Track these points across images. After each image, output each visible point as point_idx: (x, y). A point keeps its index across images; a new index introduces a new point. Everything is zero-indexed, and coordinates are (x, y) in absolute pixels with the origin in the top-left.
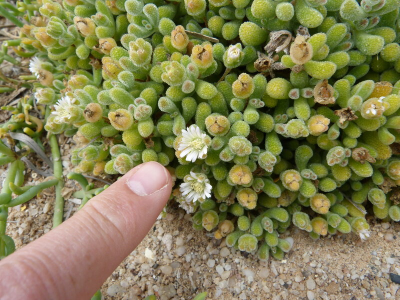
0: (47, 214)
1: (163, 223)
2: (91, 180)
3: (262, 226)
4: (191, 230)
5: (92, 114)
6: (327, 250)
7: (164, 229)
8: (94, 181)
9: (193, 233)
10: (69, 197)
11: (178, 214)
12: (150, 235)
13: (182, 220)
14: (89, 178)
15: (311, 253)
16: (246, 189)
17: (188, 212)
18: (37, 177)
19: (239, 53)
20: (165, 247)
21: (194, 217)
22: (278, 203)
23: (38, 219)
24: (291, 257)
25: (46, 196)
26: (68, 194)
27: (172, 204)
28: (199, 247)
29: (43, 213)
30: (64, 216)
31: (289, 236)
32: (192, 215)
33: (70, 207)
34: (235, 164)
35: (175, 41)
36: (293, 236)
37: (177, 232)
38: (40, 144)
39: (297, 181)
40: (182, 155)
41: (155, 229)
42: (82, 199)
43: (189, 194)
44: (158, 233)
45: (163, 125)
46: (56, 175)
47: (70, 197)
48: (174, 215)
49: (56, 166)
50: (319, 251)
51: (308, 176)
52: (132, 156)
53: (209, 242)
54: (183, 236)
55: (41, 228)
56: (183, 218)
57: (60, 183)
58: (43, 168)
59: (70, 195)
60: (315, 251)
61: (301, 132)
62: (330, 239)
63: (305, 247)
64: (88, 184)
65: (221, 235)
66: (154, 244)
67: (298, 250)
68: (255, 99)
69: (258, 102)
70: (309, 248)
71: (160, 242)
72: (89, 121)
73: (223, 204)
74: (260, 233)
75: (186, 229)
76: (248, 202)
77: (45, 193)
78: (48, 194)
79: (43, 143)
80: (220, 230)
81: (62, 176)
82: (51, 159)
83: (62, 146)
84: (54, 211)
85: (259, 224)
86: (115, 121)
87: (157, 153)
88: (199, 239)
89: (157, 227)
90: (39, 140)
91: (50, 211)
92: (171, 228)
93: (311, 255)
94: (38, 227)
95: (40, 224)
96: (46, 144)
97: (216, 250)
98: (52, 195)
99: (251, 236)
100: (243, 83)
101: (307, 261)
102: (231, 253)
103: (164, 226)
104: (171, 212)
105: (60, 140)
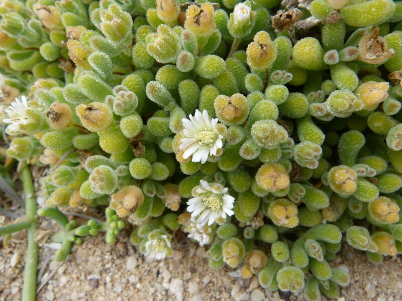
0: (16, 267)
1: (168, 264)
2: (70, 217)
3: (307, 252)
4: (207, 270)
5: (57, 117)
6: (395, 276)
7: (171, 273)
8: (75, 217)
9: (211, 274)
10: (44, 241)
11: (188, 250)
12: (152, 283)
13: (193, 257)
14: (69, 215)
15: (375, 283)
16: (281, 200)
17: (201, 244)
18: (5, 221)
19: (249, 13)
20: (174, 297)
21: (209, 251)
22: (323, 218)
23: (4, 276)
24: (349, 293)
25: (16, 244)
26: (43, 238)
27: (178, 237)
28: (221, 292)
29: (10, 267)
30: (39, 268)
31: (342, 263)
32: (207, 247)
33: (46, 256)
34: (262, 164)
35: (162, 11)
36: (346, 263)
37: (188, 275)
38: (8, 179)
39: (353, 178)
40: (186, 156)
41: (158, 273)
42: (61, 243)
43: (201, 214)
44: (163, 278)
45: (156, 120)
46: (28, 214)
47: (46, 242)
48: (182, 251)
49: (29, 204)
50: (385, 279)
51: (363, 172)
52: (117, 171)
53: (234, 284)
54: (198, 280)
55: (7, 286)
56: (195, 254)
57: (33, 226)
58: (13, 208)
59: (46, 238)
60: (381, 280)
61: (353, 104)
62: (396, 260)
63: (366, 276)
64: (68, 222)
65: (251, 272)
66: (159, 295)
67: (357, 281)
68: (279, 71)
69: (284, 74)
70: (371, 277)
71: (167, 291)
72: (54, 128)
73: (248, 228)
74: (306, 263)
75: (200, 269)
76: (287, 217)
77: (14, 240)
78: (17, 241)
79: (12, 178)
80: (249, 265)
81: (36, 216)
82: (23, 197)
83: (36, 180)
84: (25, 263)
85: (302, 250)
86: (86, 117)
87: (152, 164)
88: (220, 281)
89: (161, 271)
90: (7, 175)
91: (19, 263)
92: (179, 270)
93: (377, 287)
94: (4, 286)
95: (7, 282)
96: (18, 180)
97: (244, 294)
98: (23, 241)
99: (293, 268)
100: (261, 45)
101: (373, 295)
102: (266, 297)
103: (171, 268)
104: (178, 248)
105: (34, 174)
